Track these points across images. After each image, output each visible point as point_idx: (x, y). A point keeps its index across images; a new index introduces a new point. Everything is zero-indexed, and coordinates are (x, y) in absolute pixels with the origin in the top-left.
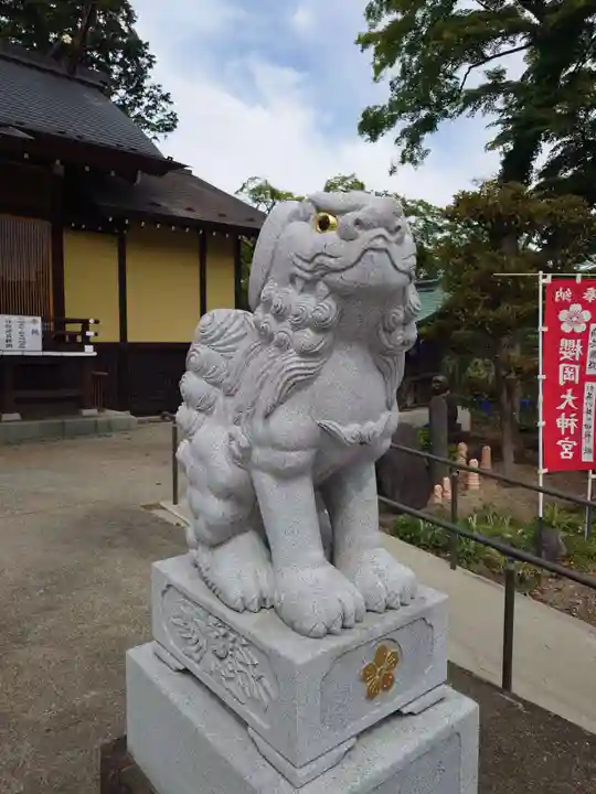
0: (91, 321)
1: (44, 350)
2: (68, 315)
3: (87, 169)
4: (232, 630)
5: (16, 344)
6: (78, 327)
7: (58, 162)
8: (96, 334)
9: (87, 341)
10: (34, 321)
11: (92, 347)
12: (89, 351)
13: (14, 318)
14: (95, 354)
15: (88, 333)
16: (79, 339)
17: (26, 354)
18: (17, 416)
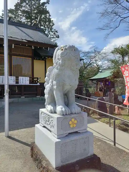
0: (39, 78)
1: (29, 84)
2: (35, 77)
3: (38, 47)
4: (49, 116)
5: (24, 83)
6: (36, 79)
7: (33, 46)
8: (40, 81)
9: (38, 82)
10: (28, 78)
11: (39, 83)
12: (38, 84)
13: (24, 78)
14: (39, 85)
15: (38, 80)
16: (36, 82)
17: (26, 84)
18: (24, 97)
